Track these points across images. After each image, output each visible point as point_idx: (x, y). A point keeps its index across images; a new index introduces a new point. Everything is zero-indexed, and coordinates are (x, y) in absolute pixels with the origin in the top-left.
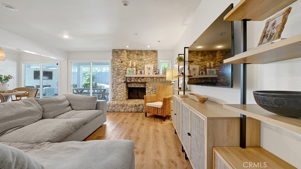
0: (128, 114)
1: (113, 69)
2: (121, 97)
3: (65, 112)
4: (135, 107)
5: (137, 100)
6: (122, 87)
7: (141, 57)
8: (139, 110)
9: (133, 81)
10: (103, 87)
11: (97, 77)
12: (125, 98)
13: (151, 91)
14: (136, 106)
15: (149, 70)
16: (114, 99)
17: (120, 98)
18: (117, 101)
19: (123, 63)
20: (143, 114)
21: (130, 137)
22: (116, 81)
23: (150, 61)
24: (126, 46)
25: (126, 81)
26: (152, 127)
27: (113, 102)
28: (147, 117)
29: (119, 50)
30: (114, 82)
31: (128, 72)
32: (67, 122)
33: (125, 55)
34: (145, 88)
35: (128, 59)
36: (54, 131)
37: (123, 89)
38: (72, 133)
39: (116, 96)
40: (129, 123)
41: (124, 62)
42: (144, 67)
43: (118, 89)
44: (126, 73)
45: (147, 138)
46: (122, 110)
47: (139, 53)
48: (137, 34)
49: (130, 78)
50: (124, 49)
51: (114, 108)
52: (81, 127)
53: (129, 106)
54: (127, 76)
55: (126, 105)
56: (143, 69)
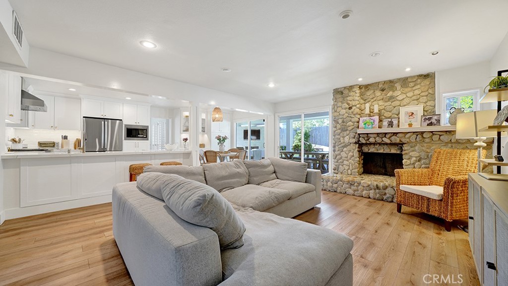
0: (361, 199)
1: (335, 121)
2: (349, 169)
3: (270, 180)
4: (375, 189)
5: (381, 177)
6: (350, 151)
7: (389, 94)
8: (385, 197)
9: (372, 140)
10: (321, 150)
11: (313, 135)
12: (356, 170)
13: (416, 161)
14: (377, 187)
15: (411, 117)
16: (336, 171)
17: (347, 170)
18: (341, 175)
19: (352, 110)
20: (394, 206)
21: (357, 237)
22: (340, 142)
23: (414, 98)
24: (358, 78)
25: (359, 141)
26: (409, 234)
27: (335, 175)
28: (403, 213)
29: (345, 88)
30: (336, 143)
31: (361, 124)
32: (269, 192)
33: (356, 95)
34: (400, 155)
35: (362, 101)
36: (257, 198)
37: (352, 154)
38: (274, 207)
39: (340, 166)
40: (359, 215)
41: (354, 108)
42: (397, 113)
43: (343, 154)
44: (358, 127)
45: (393, 249)
46: (350, 191)
47: (386, 86)
48: (376, 54)
49: (366, 135)
50: (354, 85)
51: (335, 185)
52: (285, 201)
53: (364, 187)
54: (359, 131)
55: (358, 183)
56: (396, 116)
